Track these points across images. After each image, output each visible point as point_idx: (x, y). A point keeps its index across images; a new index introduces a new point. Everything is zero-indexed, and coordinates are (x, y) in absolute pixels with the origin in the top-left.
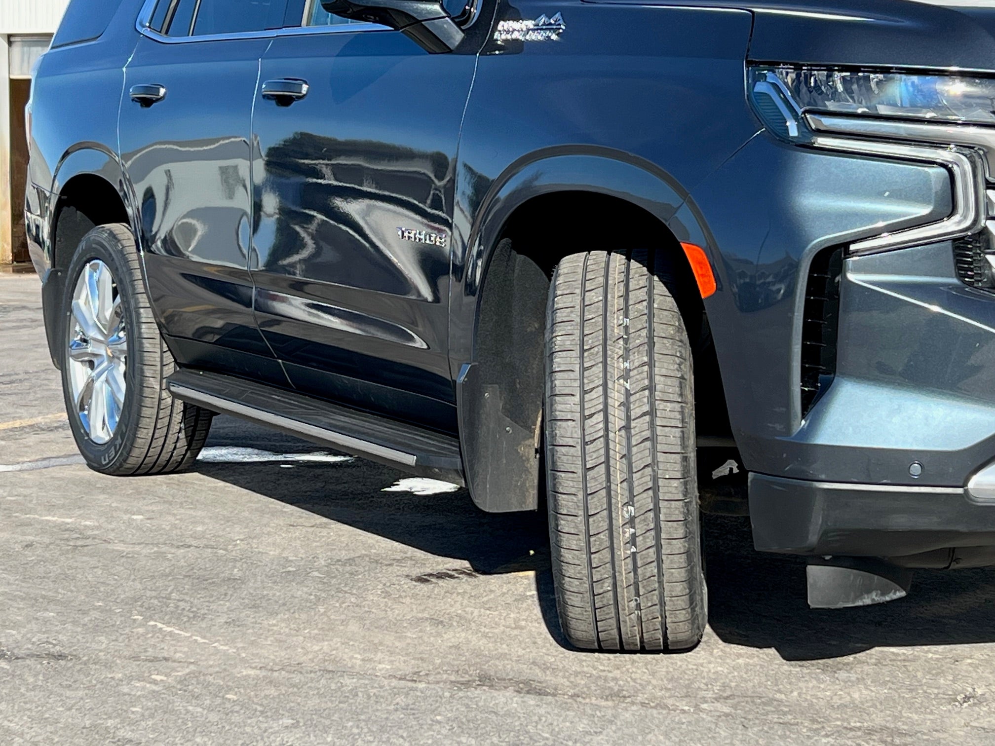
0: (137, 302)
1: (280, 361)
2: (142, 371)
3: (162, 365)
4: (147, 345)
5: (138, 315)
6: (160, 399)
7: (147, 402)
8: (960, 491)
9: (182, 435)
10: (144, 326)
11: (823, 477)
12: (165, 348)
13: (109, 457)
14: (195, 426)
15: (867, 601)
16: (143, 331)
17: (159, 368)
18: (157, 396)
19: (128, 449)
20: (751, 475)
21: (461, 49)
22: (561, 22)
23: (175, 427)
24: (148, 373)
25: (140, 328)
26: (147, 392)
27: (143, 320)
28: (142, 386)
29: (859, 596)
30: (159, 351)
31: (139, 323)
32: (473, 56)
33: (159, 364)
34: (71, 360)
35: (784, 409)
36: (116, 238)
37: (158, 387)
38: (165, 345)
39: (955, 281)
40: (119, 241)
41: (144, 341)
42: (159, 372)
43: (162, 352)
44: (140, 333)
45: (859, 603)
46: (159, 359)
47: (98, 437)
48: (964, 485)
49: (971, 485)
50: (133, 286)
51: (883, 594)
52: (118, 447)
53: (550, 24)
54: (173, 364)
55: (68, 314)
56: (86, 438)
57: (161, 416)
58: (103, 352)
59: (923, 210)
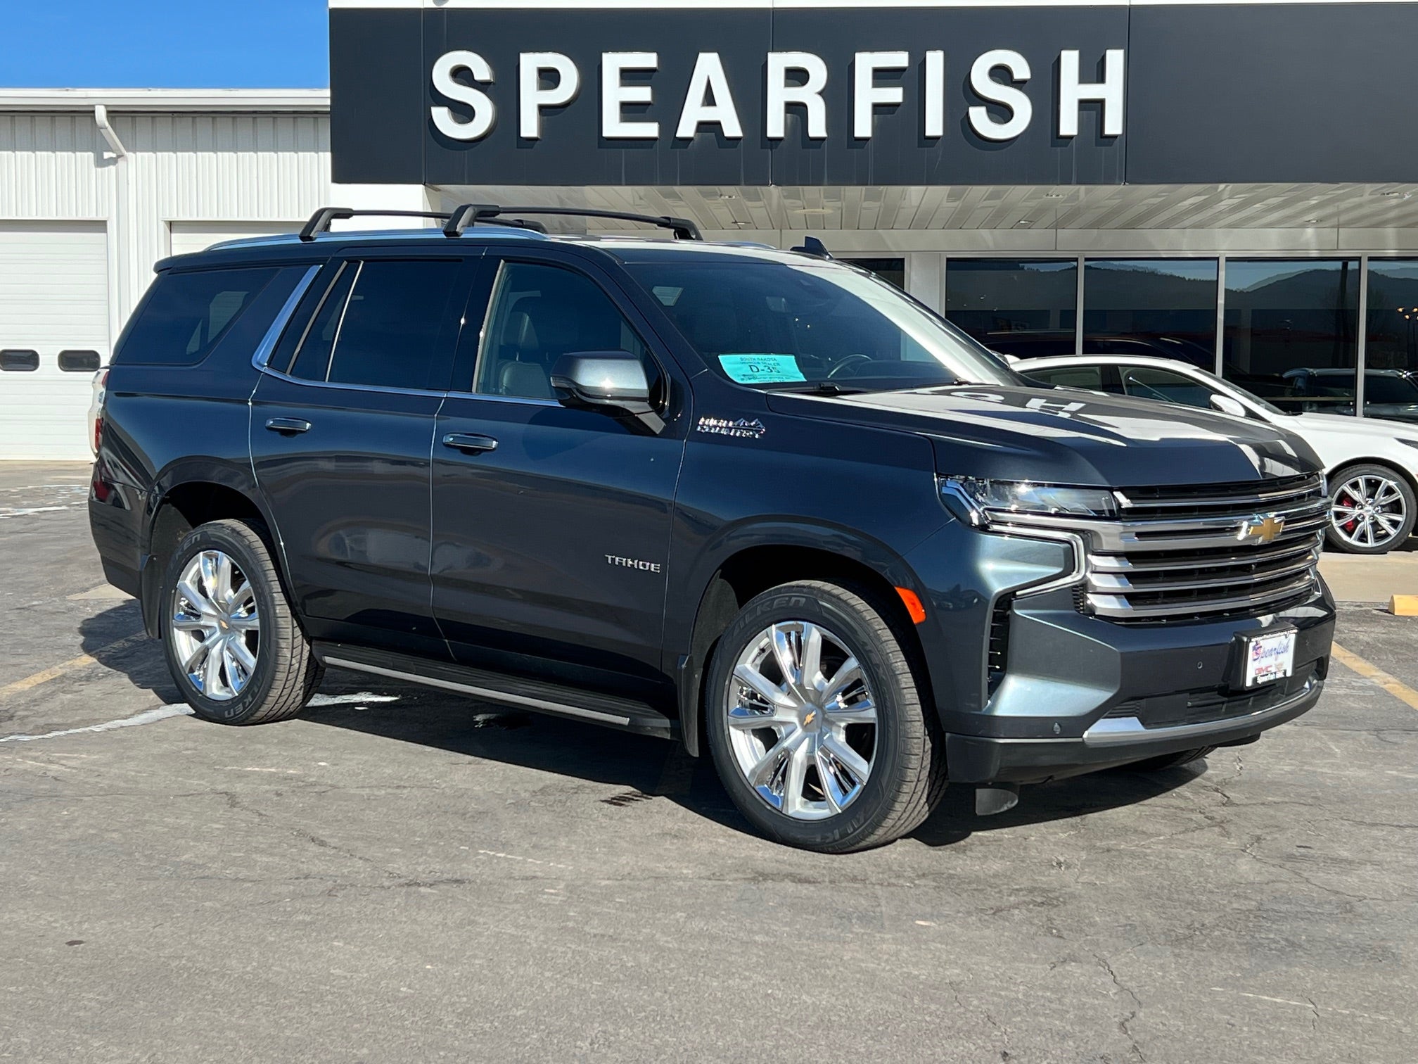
0: (270, 588)
1: (446, 641)
2: (278, 643)
3: (293, 638)
4: (282, 622)
5: (273, 598)
6: (291, 665)
7: (281, 668)
8: (1080, 740)
9: (301, 692)
10: (278, 608)
11: (1002, 736)
12: (295, 624)
13: (235, 712)
14: (311, 684)
15: (1006, 808)
16: (277, 611)
17: (290, 640)
18: (288, 663)
19: (257, 706)
20: (948, 735)
21: (663, 434)
22: (761, 426)
23: (298, 686)
24: (283, 645)
25: (275, 610)
26: (281, 660)
27: (277, 603)
28: (277, 655)
29: (1002, 806)
30: (291, 627)
31: (274, 606)
32: (681, 441)
33: (291, 637)
34: (176, 630)
35: (977, 695)
36: (240, 535)
37: (289, 656)
38: (295, 622)
39: (1074, 612)
40: (245, 537)
41: (279, 619)
42: (291, 644)
43: (293, 628)
44: (275, 613)
45: (1002, 810)
46: (291, 634)
47: (214, 694)
48: (1081, 737)
49: (1085, 735)
50: (265, 575)
51: (1012, 803)
52: (247, 704)
53: (751, 426)
54: (301, 637)
55: (173, 591)
56: (200, 695)
57: (289, 678)
58: (215, 624)
59: (1057, 570)
